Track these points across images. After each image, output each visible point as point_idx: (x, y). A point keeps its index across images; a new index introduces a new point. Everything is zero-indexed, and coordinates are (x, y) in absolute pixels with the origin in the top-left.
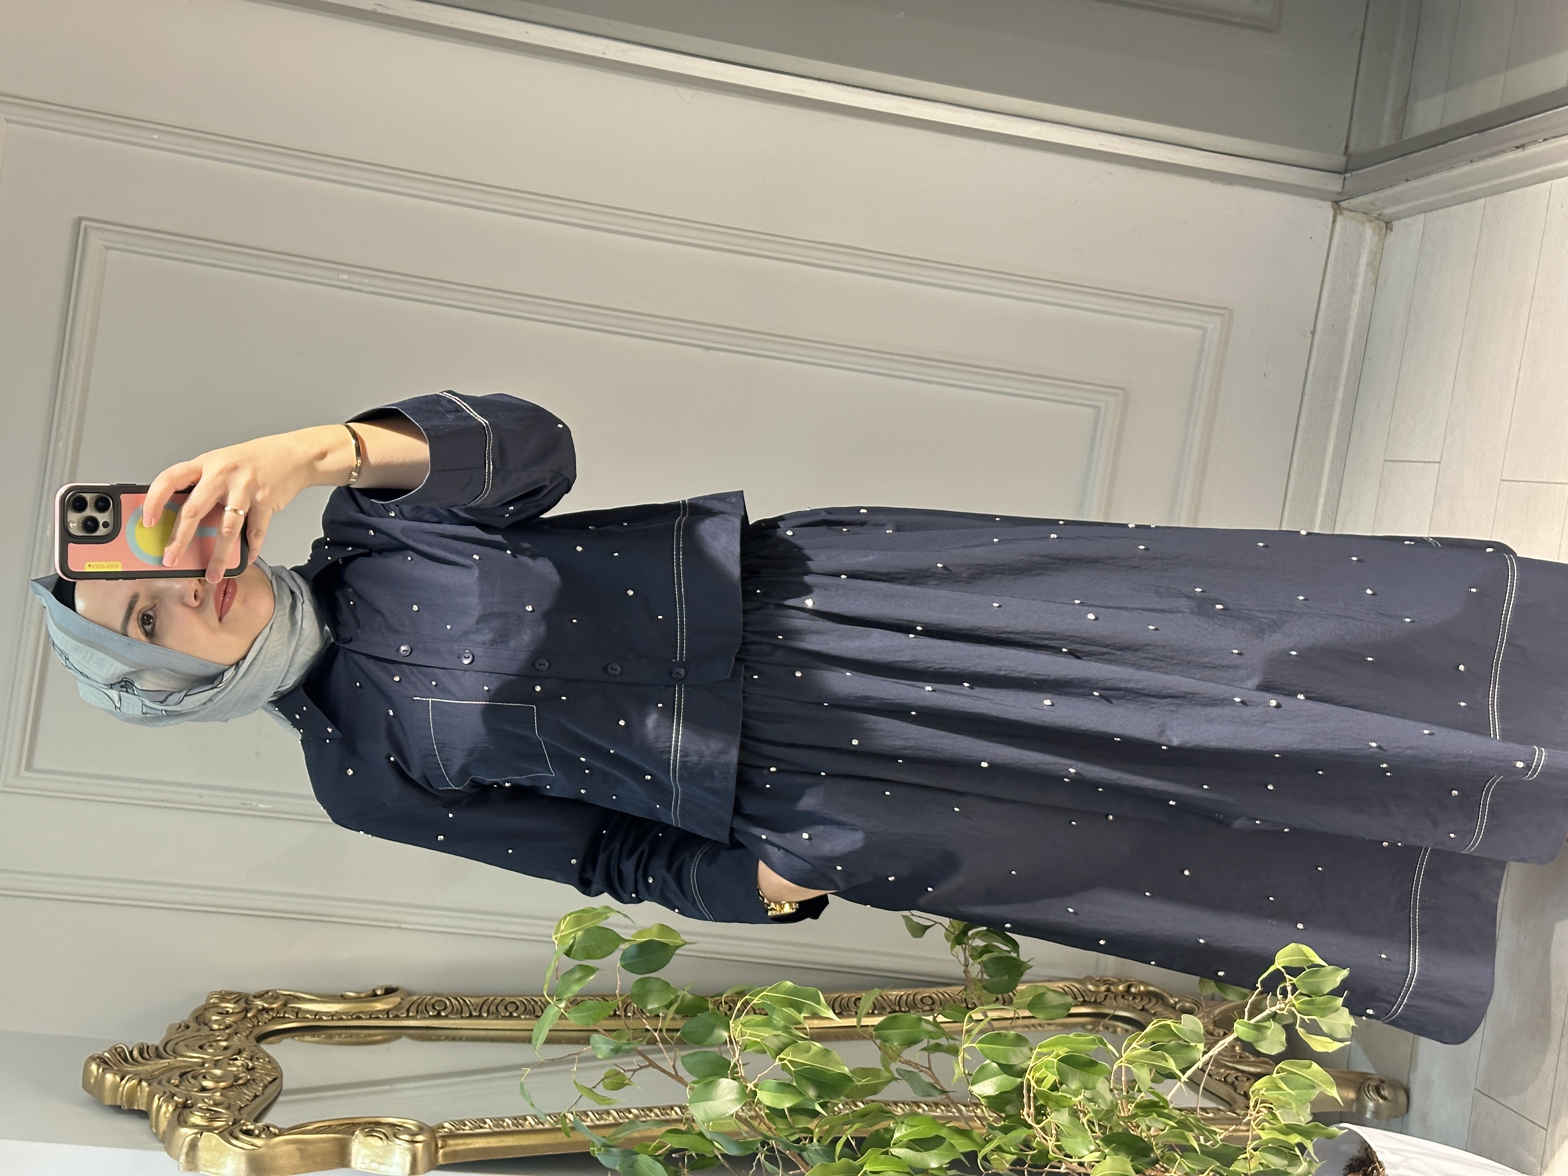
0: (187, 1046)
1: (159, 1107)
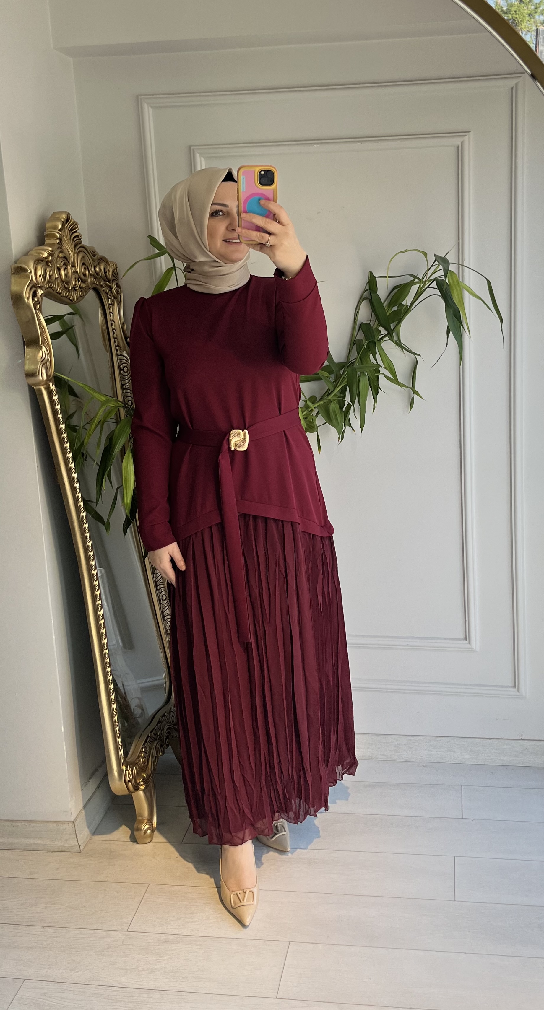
0: (83, 257)
1: (45, 250)
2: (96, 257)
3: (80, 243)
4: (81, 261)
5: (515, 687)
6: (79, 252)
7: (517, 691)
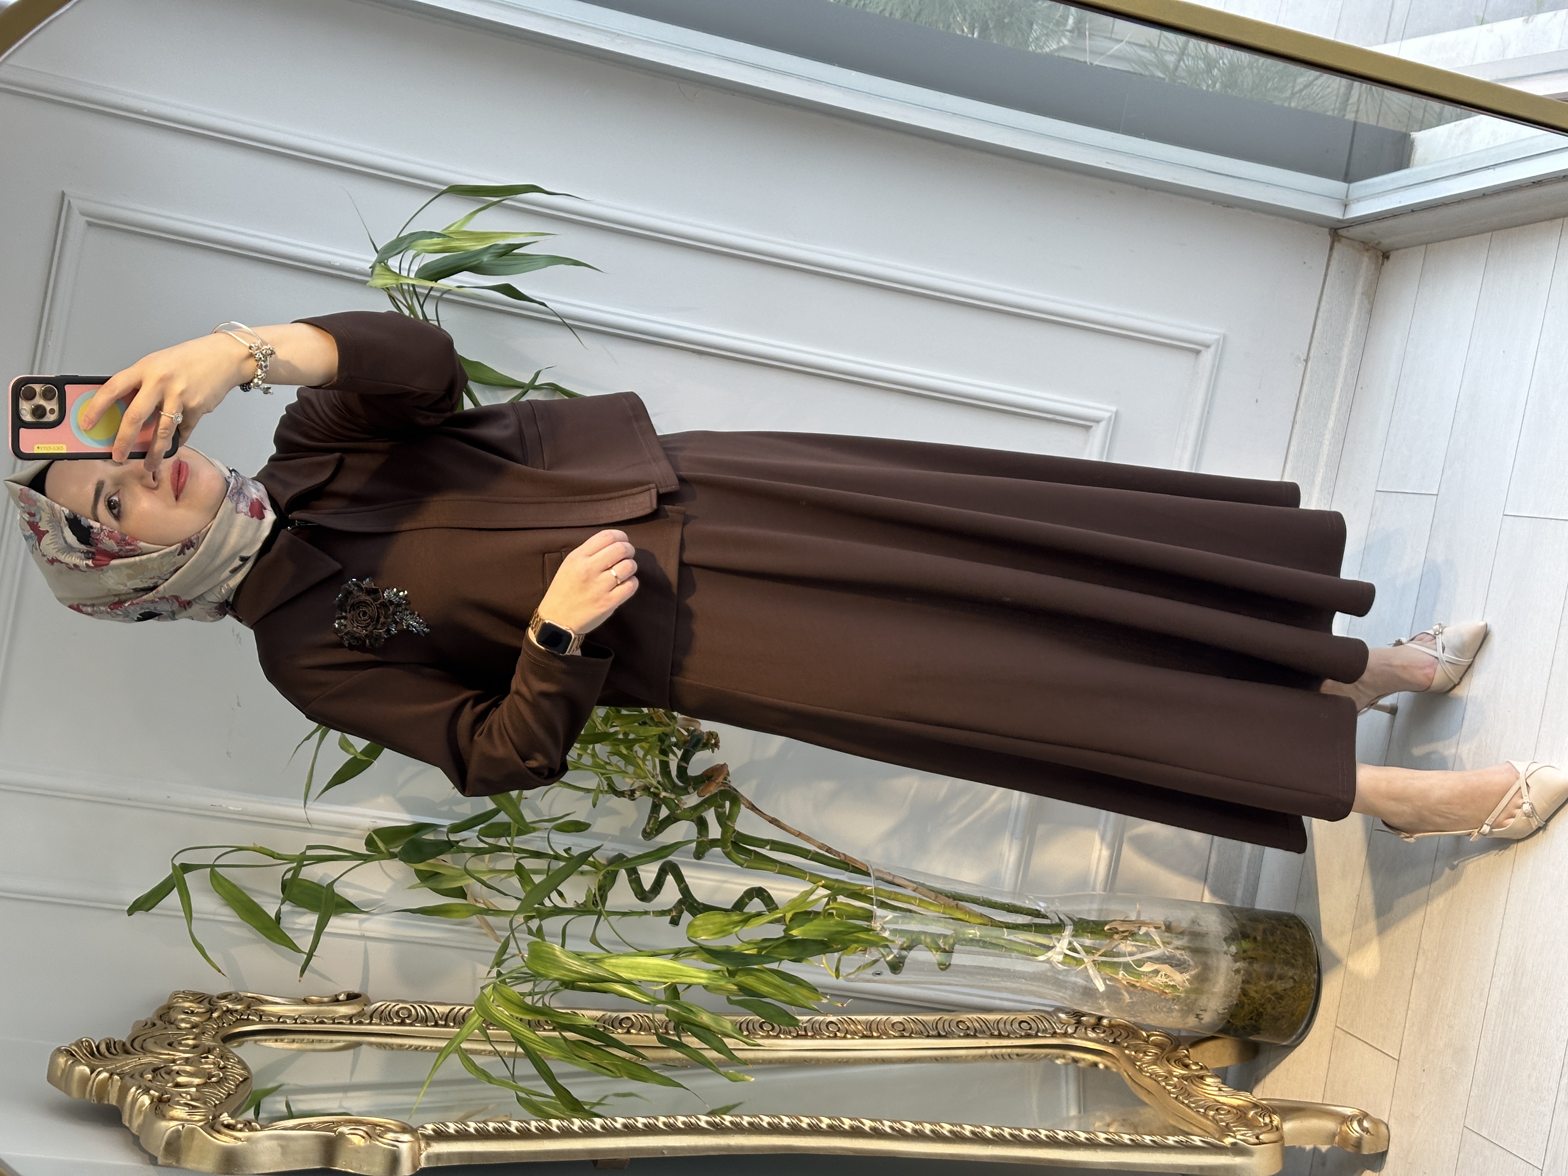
0: (155, 1043)
1: (135, 1100)
2: (156, 1022)
3: (124, 1044)
4: (163, 1048)
5: (1198, 352)
6: (142, 1048)
7: (1209, 350)
